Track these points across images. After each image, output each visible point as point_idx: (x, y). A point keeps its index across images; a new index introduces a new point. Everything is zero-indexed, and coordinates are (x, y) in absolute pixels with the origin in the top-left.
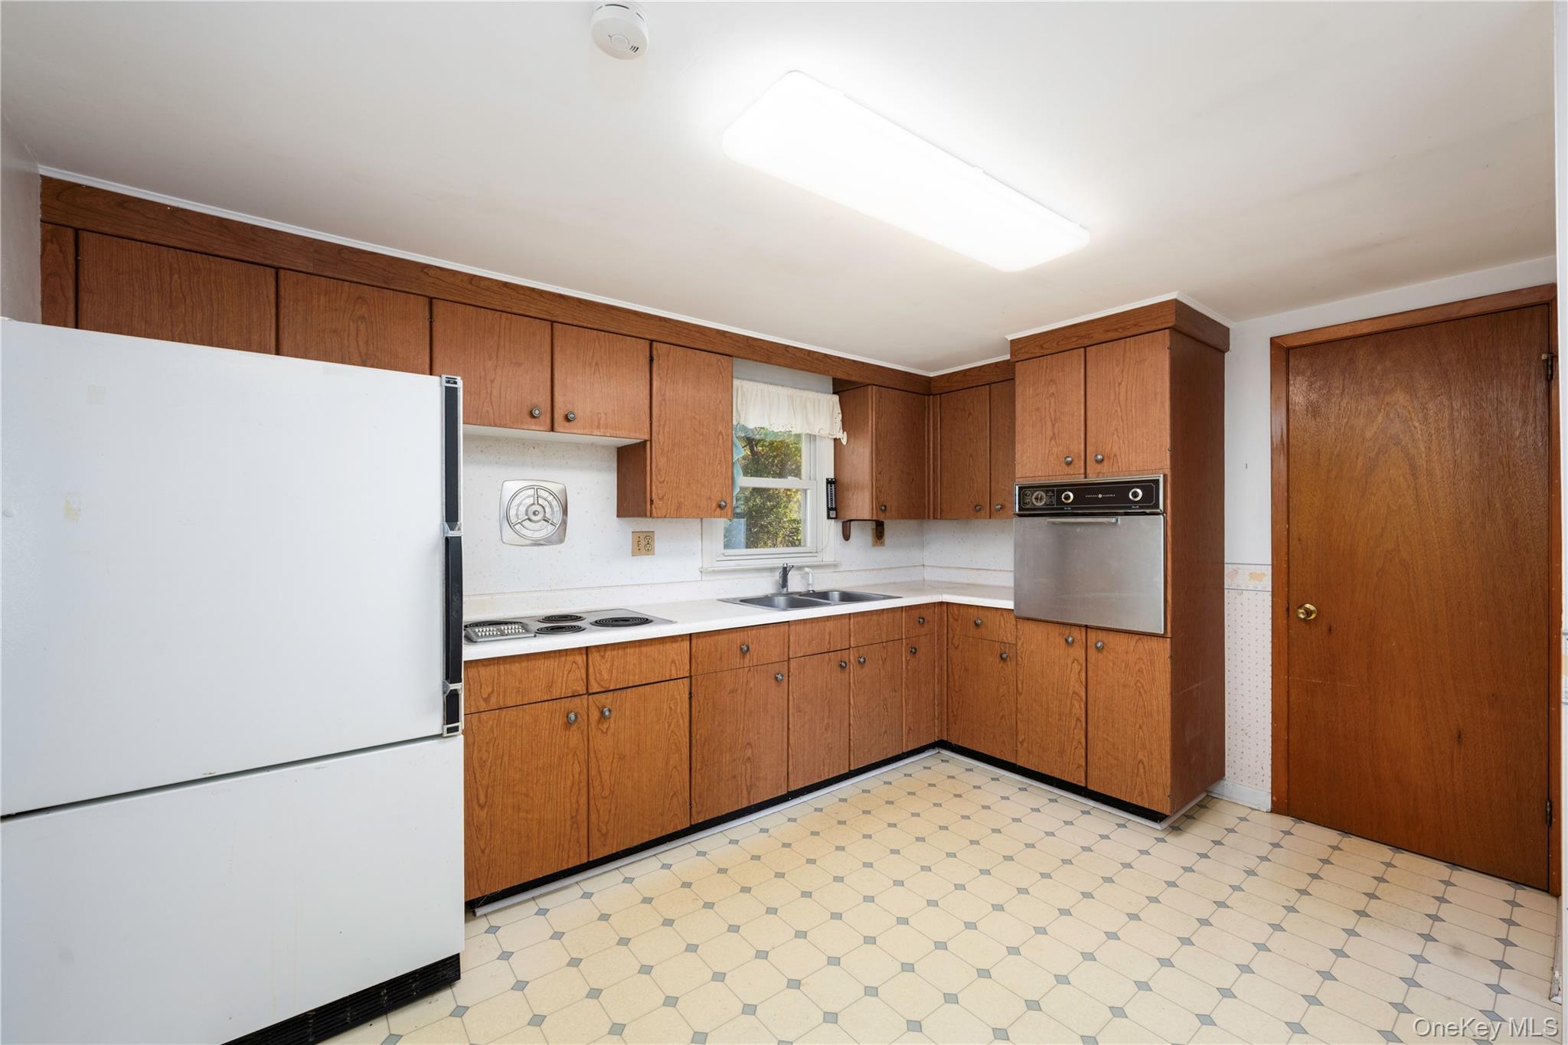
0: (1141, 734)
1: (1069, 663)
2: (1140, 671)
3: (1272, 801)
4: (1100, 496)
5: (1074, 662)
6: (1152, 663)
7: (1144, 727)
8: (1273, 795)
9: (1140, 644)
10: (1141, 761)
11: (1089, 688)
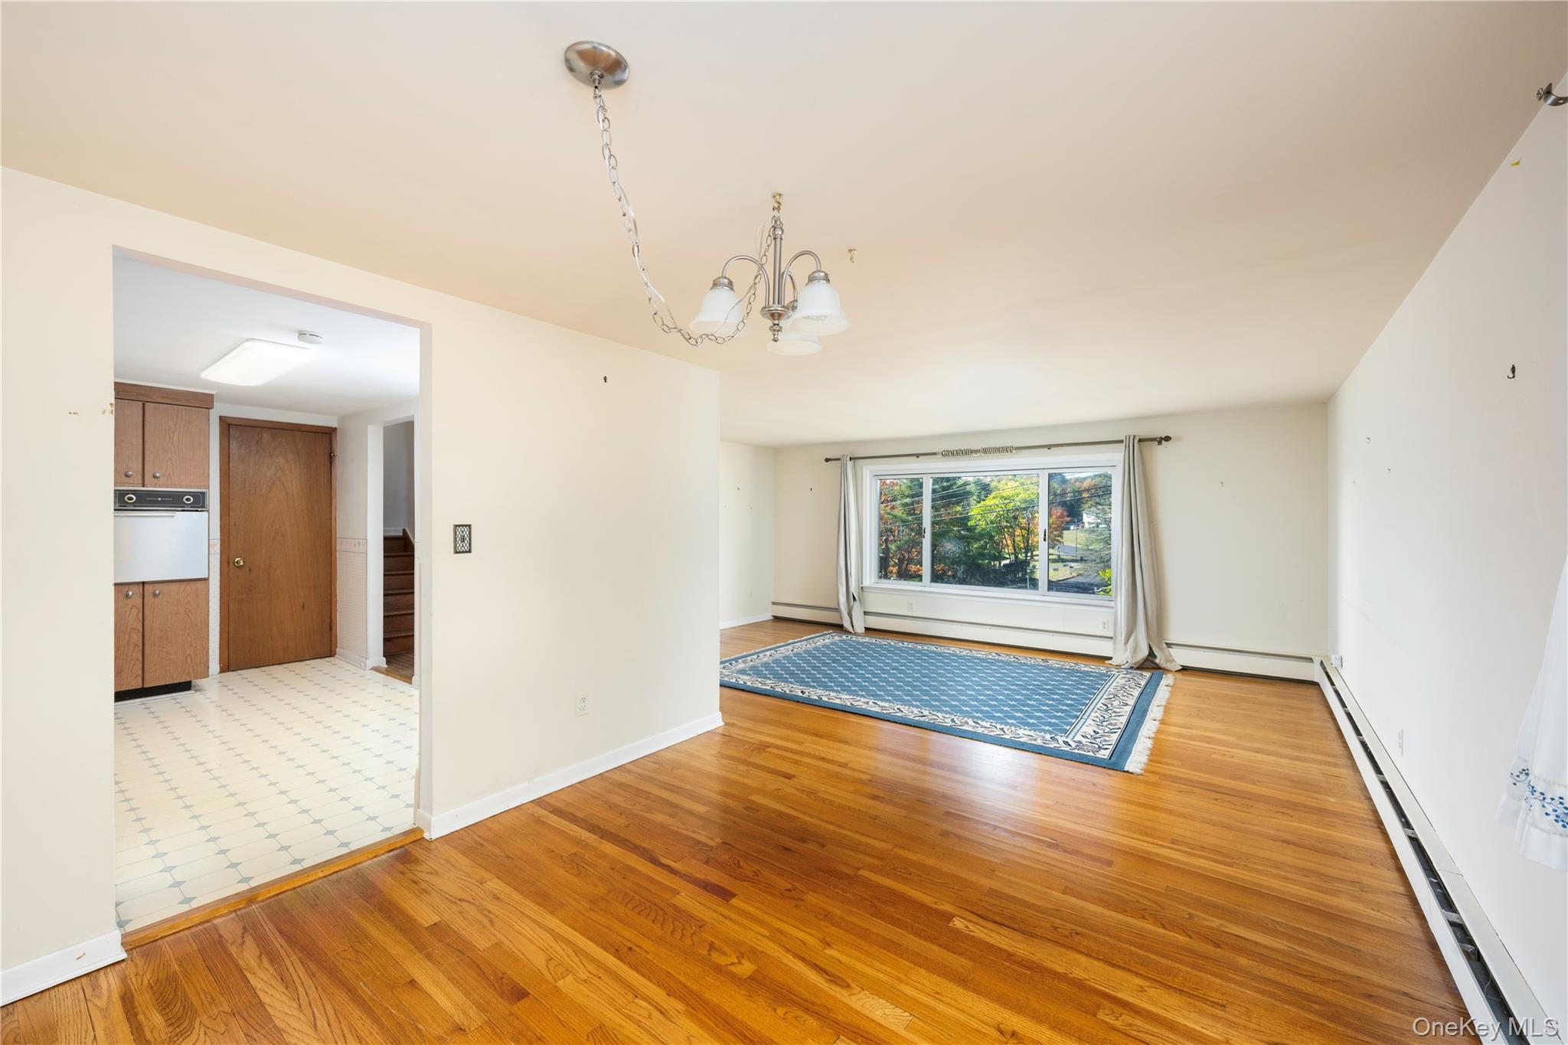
0: (189, 639)
1: (128, 610)
2: (189, 602)
3: (220, 667)
4: (159, 499)
5: (132, 608)
6: (197, 596)
7: (191, 635)
8: (220, 664)
9: (189, 586)
10: (189, 655)
11: (146, 623)
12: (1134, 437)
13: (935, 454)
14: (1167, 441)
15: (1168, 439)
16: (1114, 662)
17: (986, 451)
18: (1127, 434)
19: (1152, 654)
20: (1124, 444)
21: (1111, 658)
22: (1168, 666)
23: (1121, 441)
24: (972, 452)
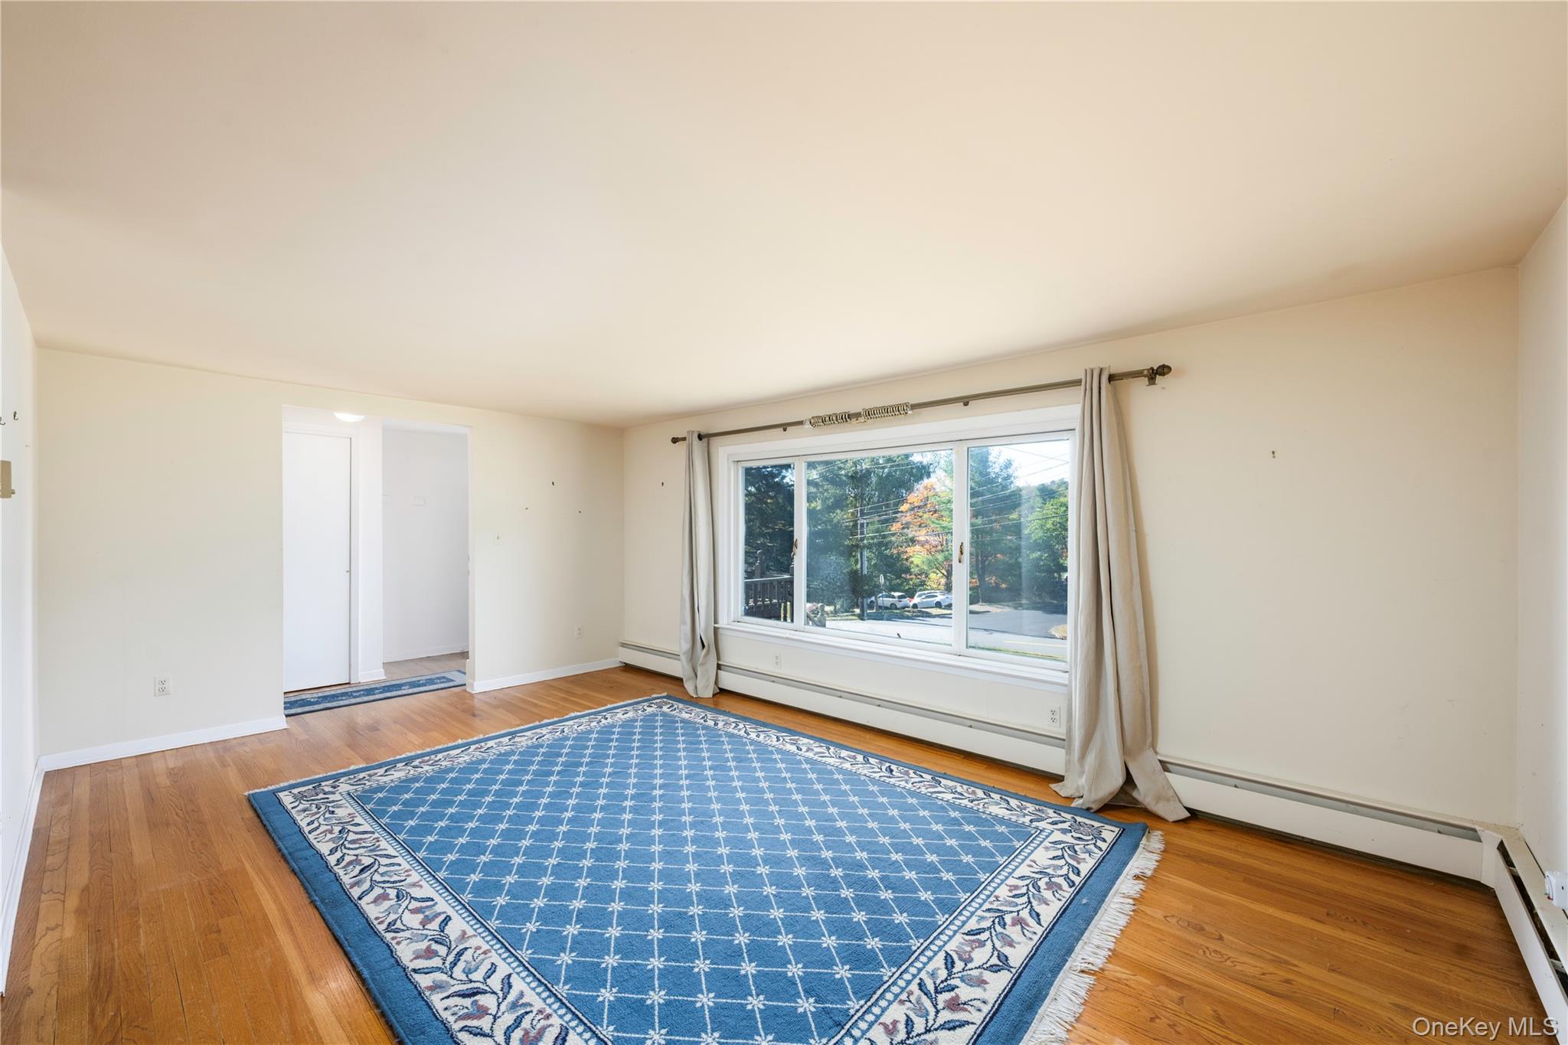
12: (1101, 370)
13: (800, 423)
14: (1163, 374)
15: (1164, 370)
16: (1063, 789)
17: (869, 414)
18: (1088, 366)
19: (1129, 781)
20: (1083, 387)
21: (1059, 779)
22: (1160, 809)
23: (1077, 383)
24: (850, 416)
